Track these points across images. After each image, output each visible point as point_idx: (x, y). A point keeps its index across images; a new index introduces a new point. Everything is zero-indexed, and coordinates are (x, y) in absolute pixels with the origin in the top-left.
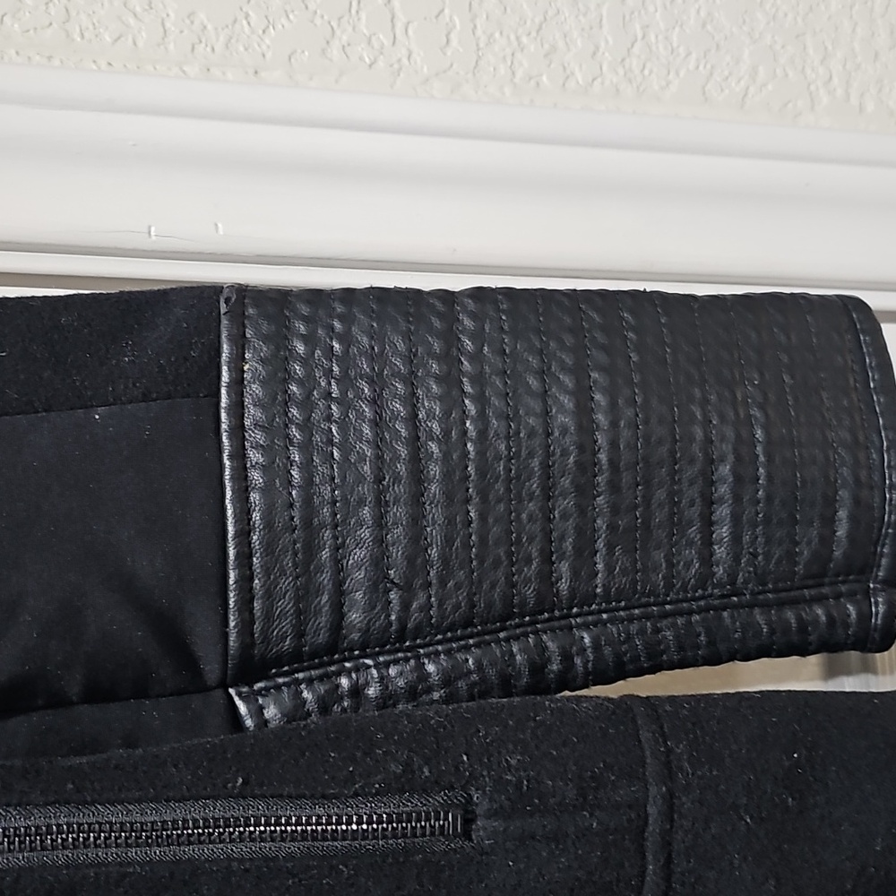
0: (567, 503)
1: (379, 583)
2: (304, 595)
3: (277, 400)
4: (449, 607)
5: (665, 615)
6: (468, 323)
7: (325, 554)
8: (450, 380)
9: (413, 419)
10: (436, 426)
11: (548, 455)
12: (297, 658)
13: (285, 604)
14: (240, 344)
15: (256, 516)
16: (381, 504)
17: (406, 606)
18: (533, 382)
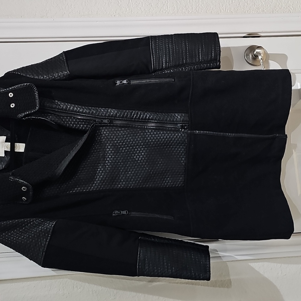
0: (184, 54)
1: (166, 62)
2: (159, 64)
3: (155, 46)
4: (173, 64)
5: (195, 65)
6: (174, 37)
7: (161, 60)
8: (172, 43)
9: (168, 46)
10: (171, 47)
11: (182, 49)
12: (159, 70)
13: (157, 64)
14: (152, 41)
15: (154, 56)
16: (166, 55)
17: (169, 64)
18: (180, 42)
